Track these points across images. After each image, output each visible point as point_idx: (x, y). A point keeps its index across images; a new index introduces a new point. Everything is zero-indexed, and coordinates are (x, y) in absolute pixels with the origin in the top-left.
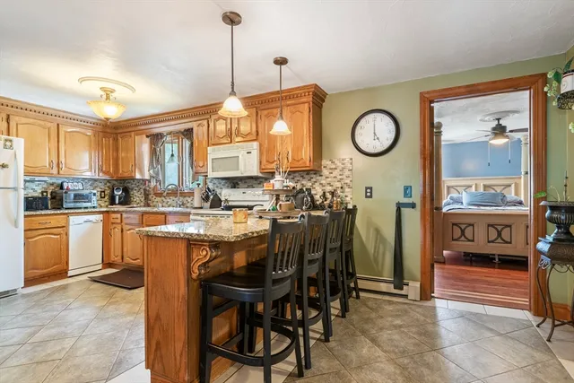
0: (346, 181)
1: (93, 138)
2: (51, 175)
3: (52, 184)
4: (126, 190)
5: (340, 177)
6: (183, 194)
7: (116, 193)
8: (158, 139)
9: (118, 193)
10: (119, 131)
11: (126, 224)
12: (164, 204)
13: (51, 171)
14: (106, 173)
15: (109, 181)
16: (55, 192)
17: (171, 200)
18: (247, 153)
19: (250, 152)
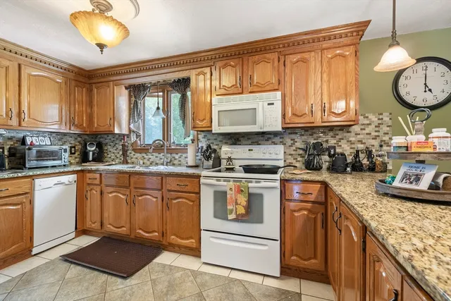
0: (384, 139)
1: (63, 85)
2: (8, 128)
3: (10, 139)
4: (100, 146)
5: (377, 134)
6: (170, 151)
7: (88, 148)
8: (139, 91)
9: (91, 149)
10: (94, 81)
11: (107, 186)
12: (145, 161)
13: (10, 123)
14: (79, 126)
15: (79, 135)
16: (15, 148)
17: (153, 157)
18: (269, 104)
19: (273, 104)
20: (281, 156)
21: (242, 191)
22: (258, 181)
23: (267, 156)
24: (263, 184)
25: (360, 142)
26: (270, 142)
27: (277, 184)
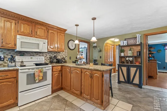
18: (44, 43)
19: (45, 43)
20: (44, 60)
21: (41, 71)
22: (45, 67)
23: (39, 60)
24: (47, 68)
25: (62, 56)
26: (38, 55)
27: (51, 68)
